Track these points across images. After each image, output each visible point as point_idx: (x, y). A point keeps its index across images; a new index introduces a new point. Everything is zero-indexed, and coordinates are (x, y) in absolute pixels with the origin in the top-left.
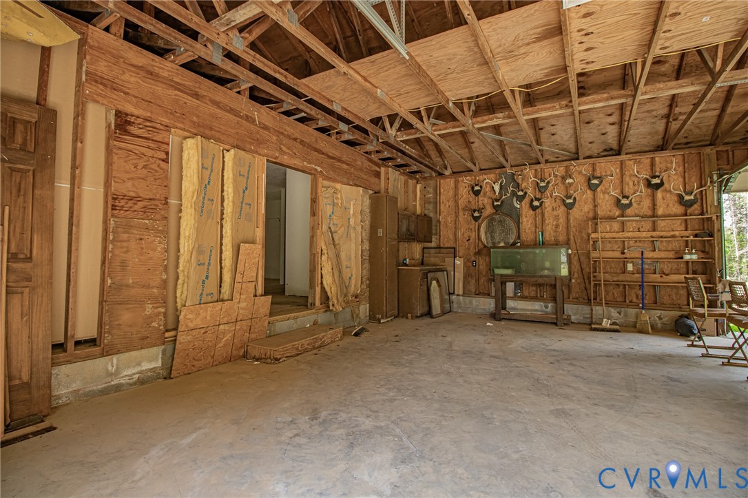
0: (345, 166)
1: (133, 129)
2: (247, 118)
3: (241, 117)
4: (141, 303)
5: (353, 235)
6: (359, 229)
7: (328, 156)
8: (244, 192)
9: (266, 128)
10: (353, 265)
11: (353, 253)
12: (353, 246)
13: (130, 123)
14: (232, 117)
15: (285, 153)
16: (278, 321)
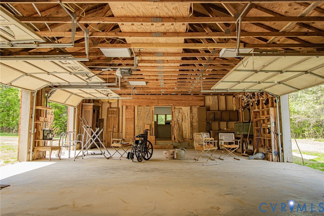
0: (183, 101)
1: (128, 108)
2: (149, 99)
3: (148, 99)
4: (130, 135)
5: (187, 121)
6: (189, 119)
7: (176, 100)
8: (148, 114)
9: (154, 99)
10: (187, 130)
11: (187, 126)
12: (187, 124)
13: (128, 107)
14: (146, 100)
15: (160, 103)
16: (159, 142)
